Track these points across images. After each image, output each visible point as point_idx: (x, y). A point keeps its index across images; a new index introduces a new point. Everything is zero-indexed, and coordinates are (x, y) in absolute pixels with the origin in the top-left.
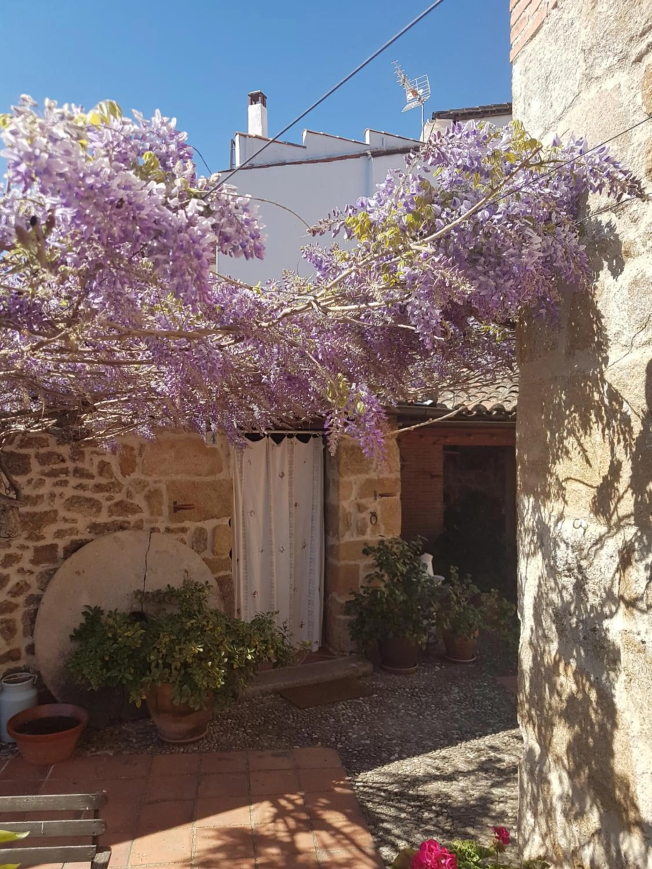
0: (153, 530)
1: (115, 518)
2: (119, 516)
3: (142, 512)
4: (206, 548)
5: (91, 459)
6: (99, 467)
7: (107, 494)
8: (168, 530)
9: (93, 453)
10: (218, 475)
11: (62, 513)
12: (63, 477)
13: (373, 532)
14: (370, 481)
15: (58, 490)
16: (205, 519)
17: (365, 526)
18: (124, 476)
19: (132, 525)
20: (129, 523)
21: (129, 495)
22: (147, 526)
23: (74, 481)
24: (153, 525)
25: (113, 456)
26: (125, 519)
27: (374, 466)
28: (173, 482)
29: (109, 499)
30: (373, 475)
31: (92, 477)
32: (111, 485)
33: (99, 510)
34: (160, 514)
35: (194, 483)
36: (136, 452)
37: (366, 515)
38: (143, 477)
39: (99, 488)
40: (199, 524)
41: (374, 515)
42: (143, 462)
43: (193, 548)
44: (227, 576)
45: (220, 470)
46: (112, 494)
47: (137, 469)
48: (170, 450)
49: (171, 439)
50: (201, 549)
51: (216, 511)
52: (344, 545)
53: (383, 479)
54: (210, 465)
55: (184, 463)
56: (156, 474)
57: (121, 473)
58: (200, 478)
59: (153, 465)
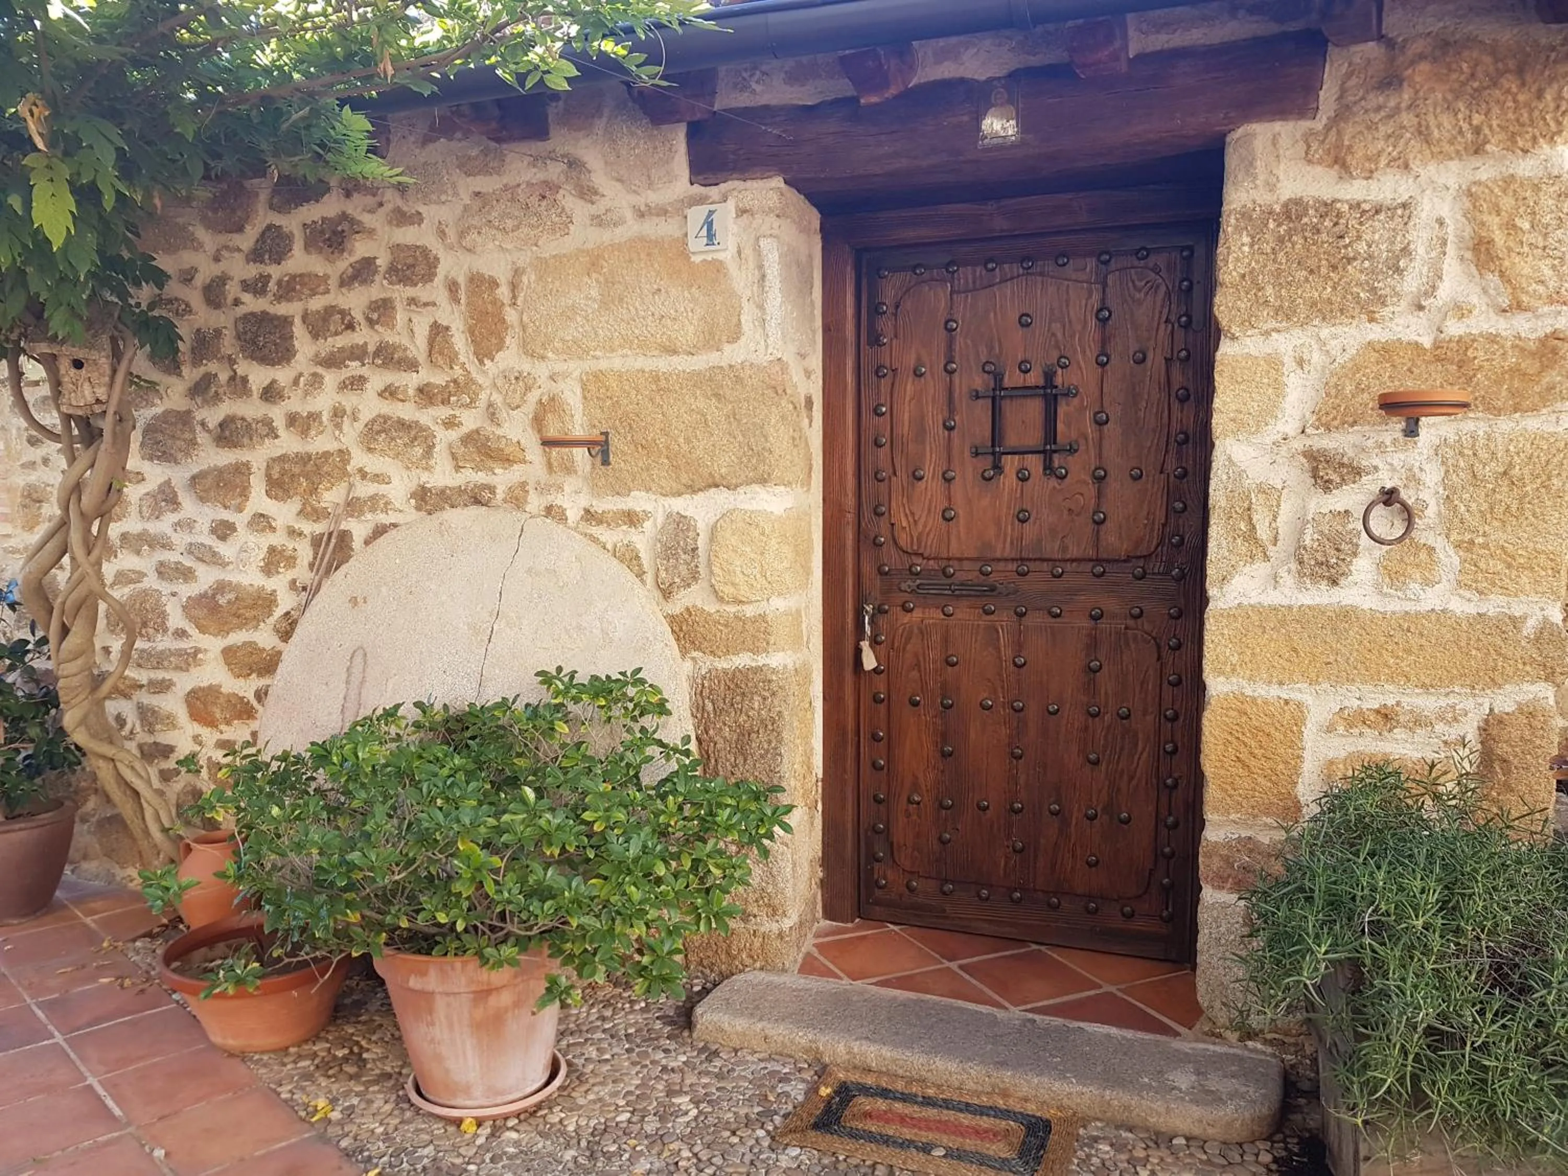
0: (550, 513)
2: (474, 469)
3: (525, 461)
4: (695, 577)
5: (410, 321)
6: (427, 339)
7: (443, 412)
8: (590, 516)
9: (412, 301)
10: (726, 349)
11: (359, 459)
12: (354, 368)
13: (1396, 577)
15: (349, 400)
16: (693, 489)
17: (1348, 545)
18: (481, 362)
19: (500, 495)
20: (494, 489)
21: (493, 413)
22: (534, 500)
23: (378, 380)
24: (550, 499)
25: (455, 308)
26: (486, 478)
27: (1412, 286)
28: (598, 376)
29: (450, 423)
30: (1406, 326)
31: (412, 366)
32: (452, 388)
33: (429, 451)
34: (569, 469)
35: (655, 377)
36: (503, 292)
37: (1353, 500)
38: (526, 366)
39: (426, 394)
40: (680, 505)
41: (1387, 500)
42: (520, 321)
44: (758, 670)
45: (735, 336)
46: (456, 413)
47: (508, 340)
48: (586, 279)
49: (589, 246)
50: (677, 580)
51: (722, 466)
52: (1230, 616)
53: (1465, 343)
54: (703, 318)
55: (625, 317)
56: (556, 351)
57: (475, 353)
58: (675, 359)
59: (547, 326)
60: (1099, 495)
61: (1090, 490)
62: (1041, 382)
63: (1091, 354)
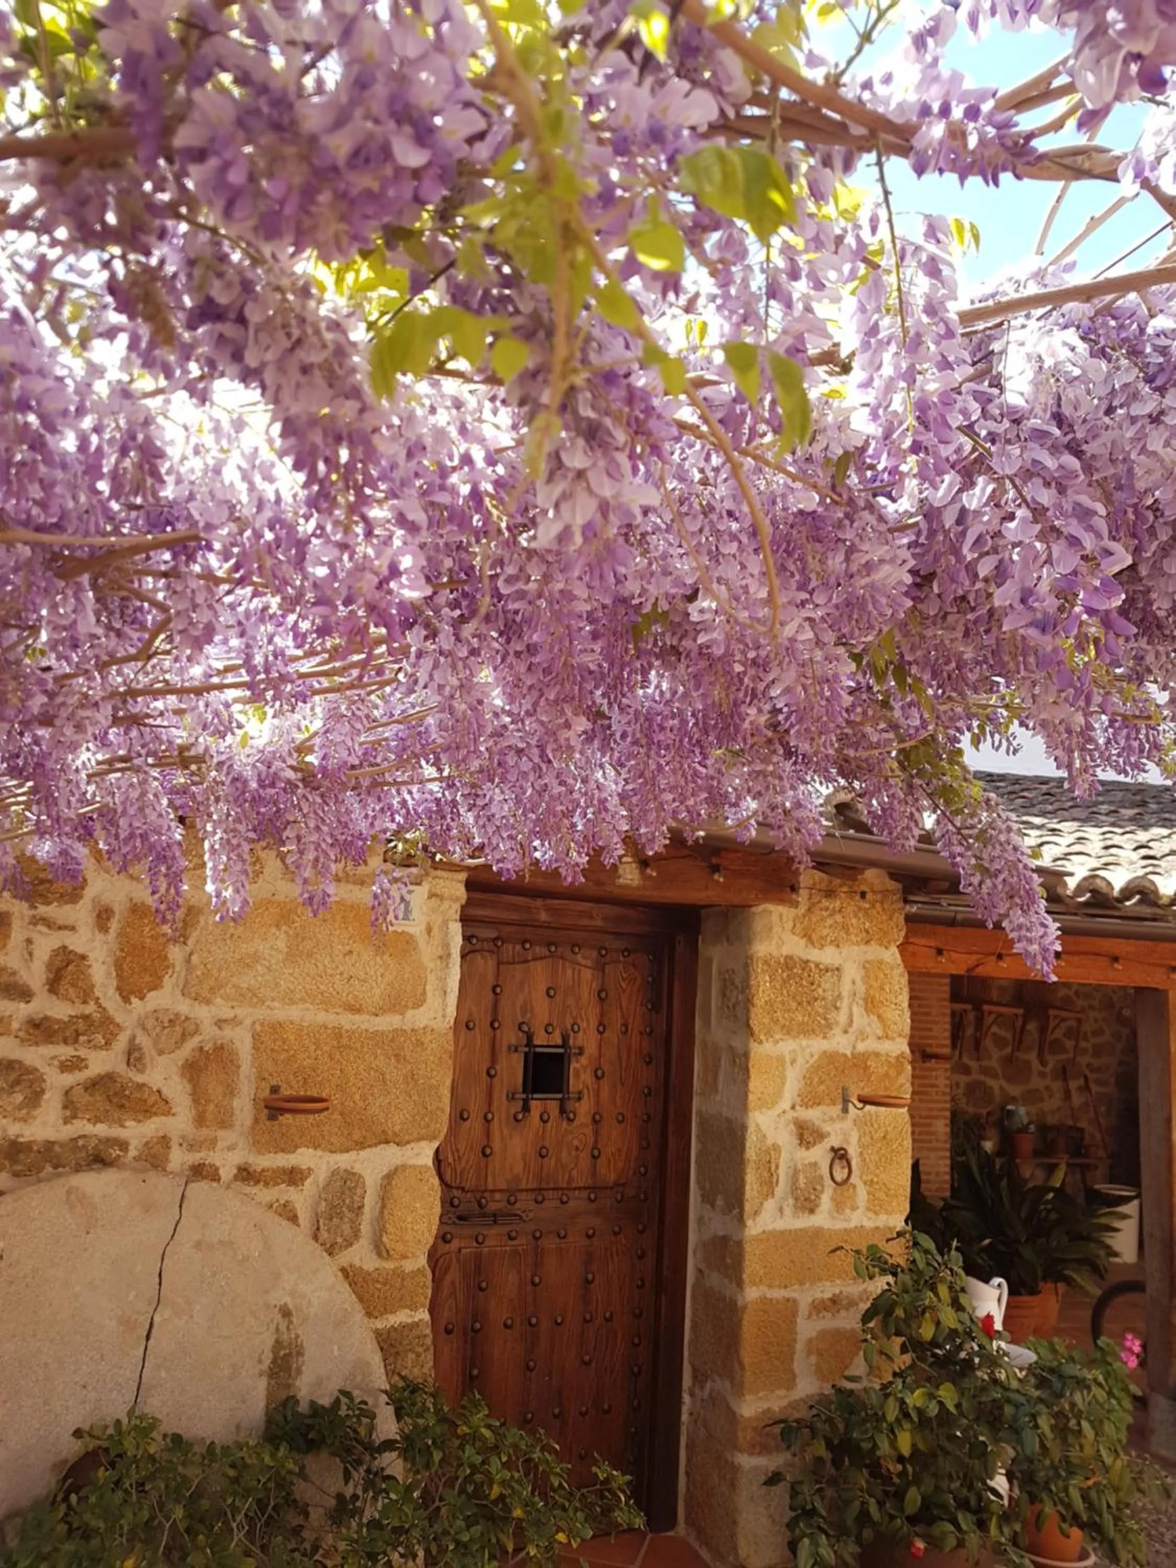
0: (199, 1172)
1: (83, 1127)
2: (96, 1120)
3: (168, 1113)
4: (356, 1234)
5: (29, 941)
6: (49, 966)
7: (65, 1051)
8: (245, 1174)
9: (36, 921)
10: (410, 1013)
13: (839, 1206)
14: (830, 1058)
16: (361, 1145)
17: (815, 1186)
18: (126, 1000)
19: (132, 1152)
20: (123, 1145)
21: (134, 1056)
22: (178, 1158)
24: (199, 1157)
25: (100, 937)
26: (115, 1132)
27: (842, 1018)
28: (276, 1027)
29: (68, 1066)
30: (840, 1043)
31: (25, 994)
32: (81, 1026)
33: (34, 1098)
34: (225, 1122)
35: (338, 1033)
36: (171, 929)
37: (819, 1154)
38: (184, 1007)
39: (41, 1029)
40: (343, 1160)
41: (840, 1155)
42: (188, 961)
43: (316, 1238)
44: (412, 1325)
45: (419, 1002)
46: (82, 1053)
47: (167, 980)
48: (274, 930)
49: (281, 898)
50: (339, 1240)
51: (397, 1122)
52: (757, 1239)
53: (865, 1056)
54: (391, 984)
55: (312, 973)
56: (227, 998)
57: (118, 988)
58: (357, 1018)
59: (220, 971)
60: (596, 1133)
61: (589, 1131)
62: (559, 1041)
63: (593, 1023)
